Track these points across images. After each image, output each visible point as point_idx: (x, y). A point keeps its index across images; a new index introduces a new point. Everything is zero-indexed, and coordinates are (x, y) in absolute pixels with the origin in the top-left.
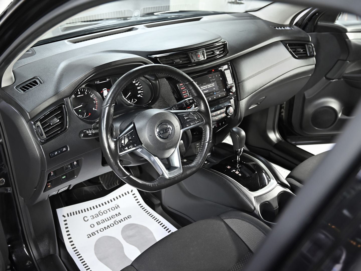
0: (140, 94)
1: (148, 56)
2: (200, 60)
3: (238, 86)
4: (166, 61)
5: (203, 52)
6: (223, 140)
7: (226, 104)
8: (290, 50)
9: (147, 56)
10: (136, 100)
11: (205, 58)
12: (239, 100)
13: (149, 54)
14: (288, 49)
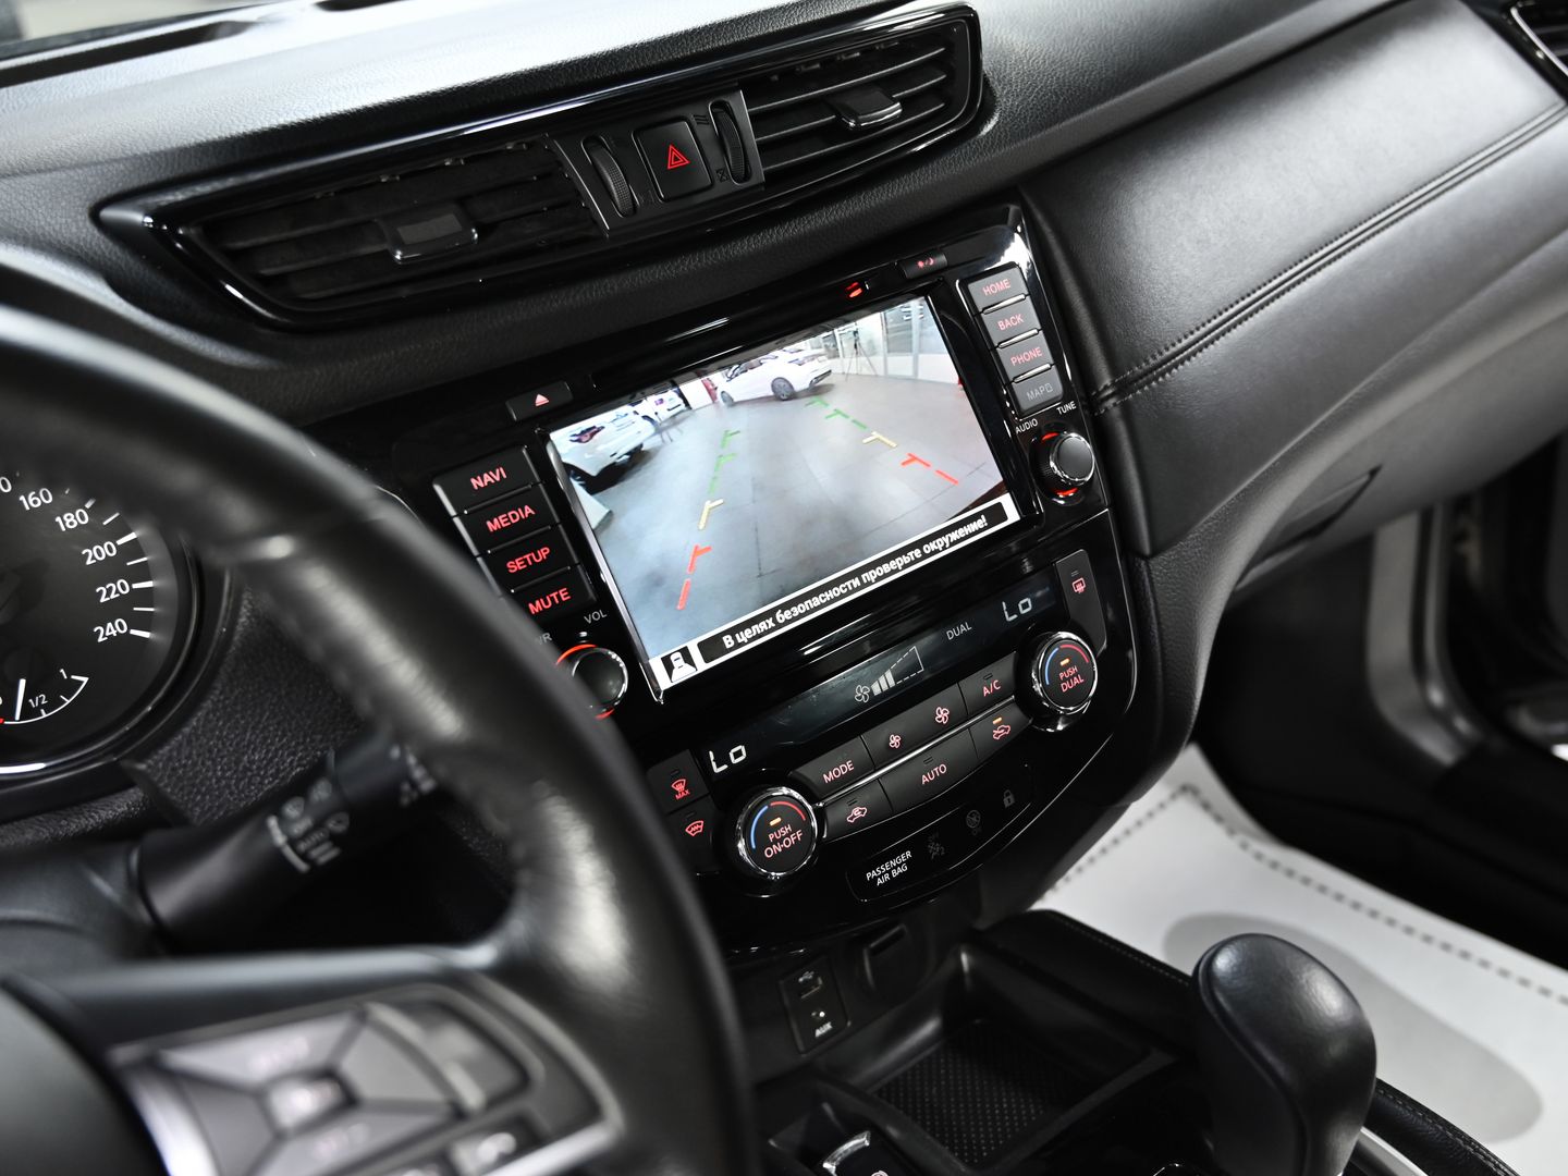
0: (120, 608)
1: (109, 214)
2: (700, 199)
3: (1116, 412)
4: (298, 242)
5: (724, 117)
6: (1038, 893)
7: (1013, 610)
8: (1543, 51)
9: (94, 215)
10: (85, 680)
11: (747, 177)
12: (1147, 550)
13: (111, 191)
14: (1525, 50)
